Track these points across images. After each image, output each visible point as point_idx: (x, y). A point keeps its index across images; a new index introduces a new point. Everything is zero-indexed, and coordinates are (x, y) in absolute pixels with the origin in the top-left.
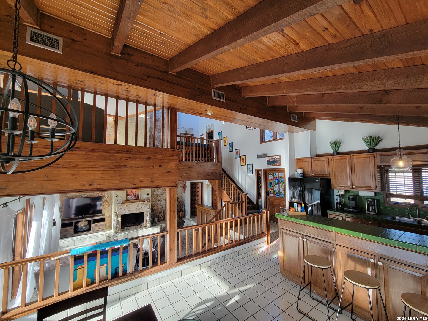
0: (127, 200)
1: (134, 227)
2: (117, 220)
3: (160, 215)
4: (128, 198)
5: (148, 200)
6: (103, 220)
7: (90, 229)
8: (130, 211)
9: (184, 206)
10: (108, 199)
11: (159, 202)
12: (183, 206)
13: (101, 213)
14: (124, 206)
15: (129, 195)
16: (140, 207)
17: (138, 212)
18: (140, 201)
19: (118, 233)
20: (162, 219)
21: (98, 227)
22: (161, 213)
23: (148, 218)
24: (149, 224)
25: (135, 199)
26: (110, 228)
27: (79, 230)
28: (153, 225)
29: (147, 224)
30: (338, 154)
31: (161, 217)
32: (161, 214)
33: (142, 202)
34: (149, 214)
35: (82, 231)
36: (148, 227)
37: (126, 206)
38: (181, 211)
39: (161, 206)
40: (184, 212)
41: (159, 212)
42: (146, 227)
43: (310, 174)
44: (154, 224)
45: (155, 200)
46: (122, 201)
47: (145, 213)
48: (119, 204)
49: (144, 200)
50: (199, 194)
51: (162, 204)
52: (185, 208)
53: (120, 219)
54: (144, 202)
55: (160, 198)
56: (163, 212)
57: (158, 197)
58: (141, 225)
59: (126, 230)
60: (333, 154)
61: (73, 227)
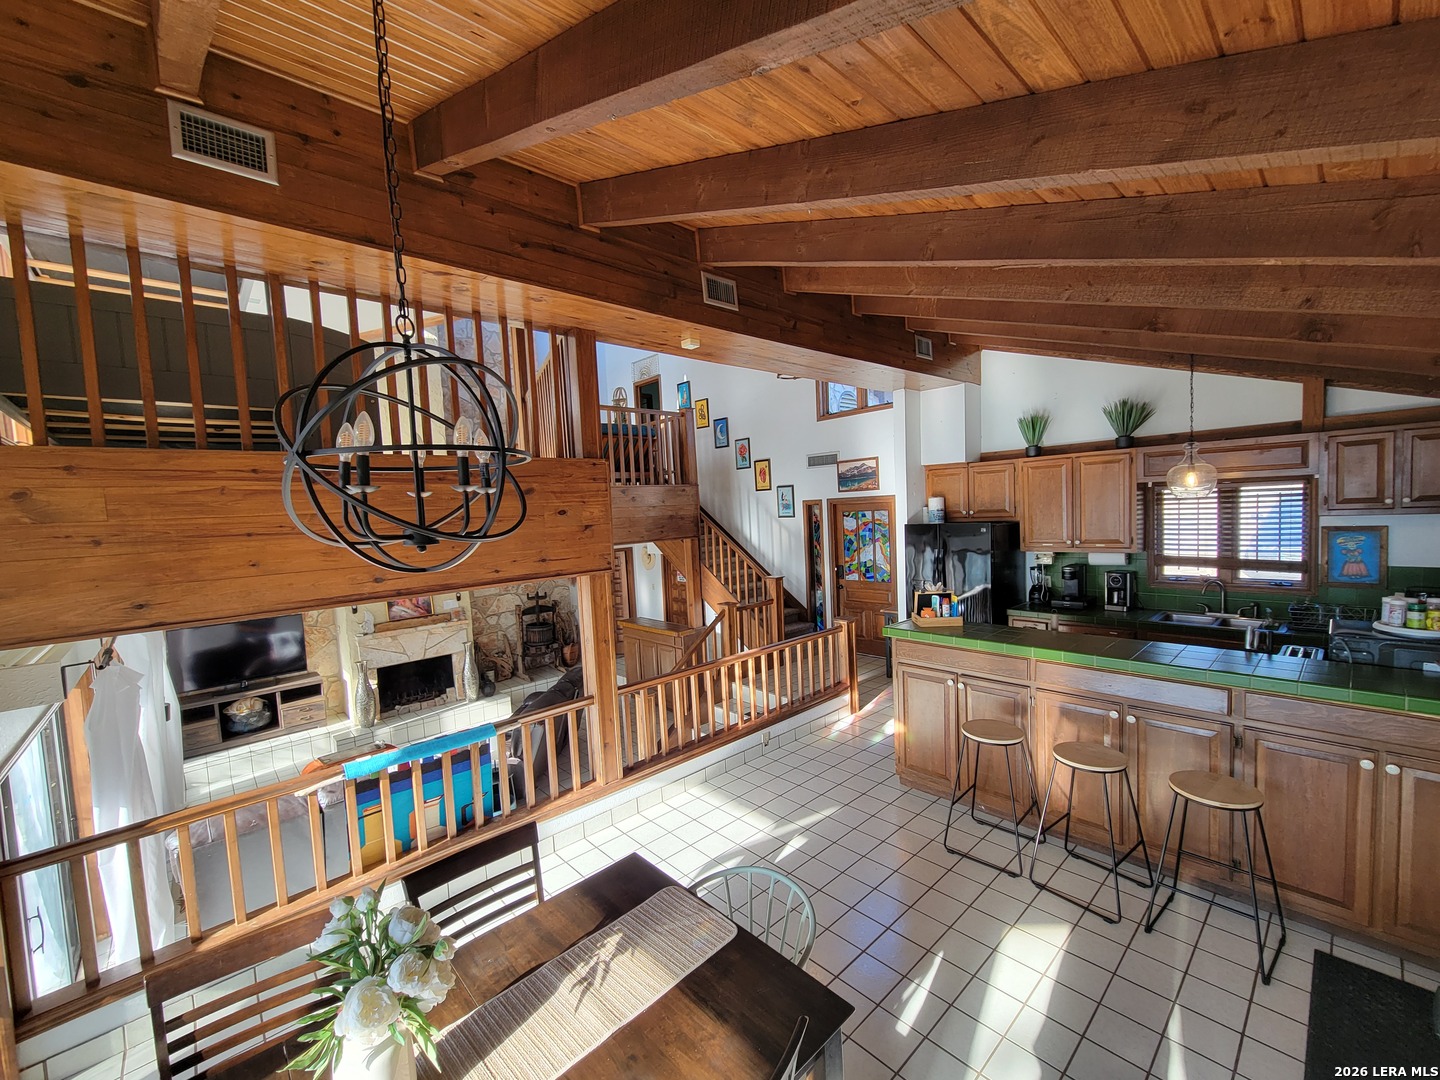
0: (393, 620)
1: (424, 704)
2: (367, 687)
3: (499, 661)
4: (392, 614)
5: (459, 614)
6: (314, 690)
7: (273, 722)
8: (404, 653)
9: (577, 627)
10: (320, 620)
11: (493, 621)
12: (574, 628)
13: (304, 668)
14: (385, 639)
15: (397, 604)
16: (436, 639)
17: (430, 655)
18: (434, 622)
19: (373, 725)
20: (507, 672)
21: (302, 713)
22: (504, 653)
23: (467, 673)
24: (472, 692)
25: (416, 614)
26: (342, 713)
27: (238, 728)
28: (483, 692)
29: (465, 693)
30: (1040, 452)
31: (506, 665)
32: (504, 656)
33: (444, 624)
34: (468, 660)
35: (247, 729)
36: (471, 701)
37: (390, 640)
38: (567, 644)
39: (500, 633)
40: (576, 647)
41: (496, 651)
42: (462, 699)
43: (964, 512)
44: (487, 690)
45: (479, 615)
46: (375, 625)
47: (454, 659)
48: (366, 634)
49: (447, 618)
50: (621, 587)
51: (504, 627)
52: (578, 635)
53: (374, 683)
54: (450, 624)
55: (494, 608)
56: (508, 651)
57: (489, 602)
58: (444, 696)
59: (399, 715)
60: (1026, 454)
61: (215, 721)
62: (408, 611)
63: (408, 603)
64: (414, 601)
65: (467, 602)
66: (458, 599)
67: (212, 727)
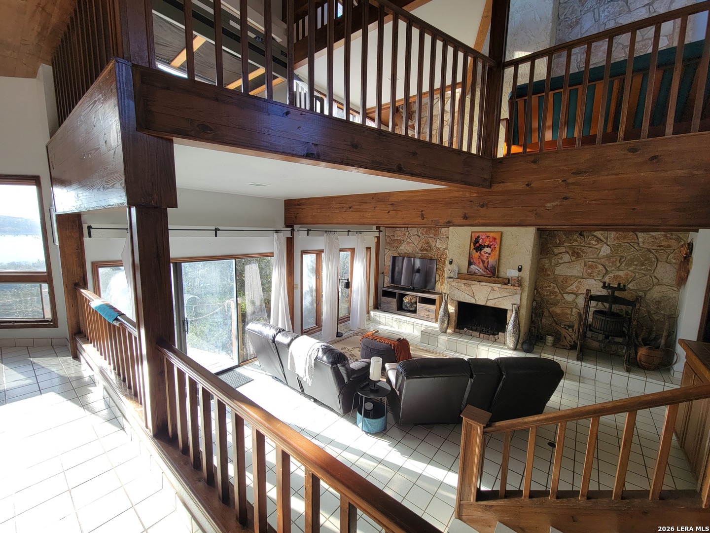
0: (469, 273)
1: (482, 335)
2: (445, 309)
4: (470, 270)
6: (433, 302)
8: (473, 297)
11: (570, 298)
14: (461, 284)
15: (474, 265)
16: (497, 295)
17: (490, 304)
18: (495, 282)
21: (425, 311)
22: (571, 327)
23: (510, 327)
25: (484, 273)
27: (404, 306)
31: (568, 338)
32: (570, 330)
33: (499, 285)
35: (406, 308)
38: (645, 345)
39: (574, 310)
41: (566, 323)
45: (556, 290)
46: (458, 274)
47: (508, 312)
49: (507, 282)
55: (573, 288)
56: (576, 327)
57: (569, 282)
61: (397, 300)
62: (480, 270)
63: (481, 265)
64: (486, 265)
65: (526, 274)
66: (520, 270)
67: (394, 302)
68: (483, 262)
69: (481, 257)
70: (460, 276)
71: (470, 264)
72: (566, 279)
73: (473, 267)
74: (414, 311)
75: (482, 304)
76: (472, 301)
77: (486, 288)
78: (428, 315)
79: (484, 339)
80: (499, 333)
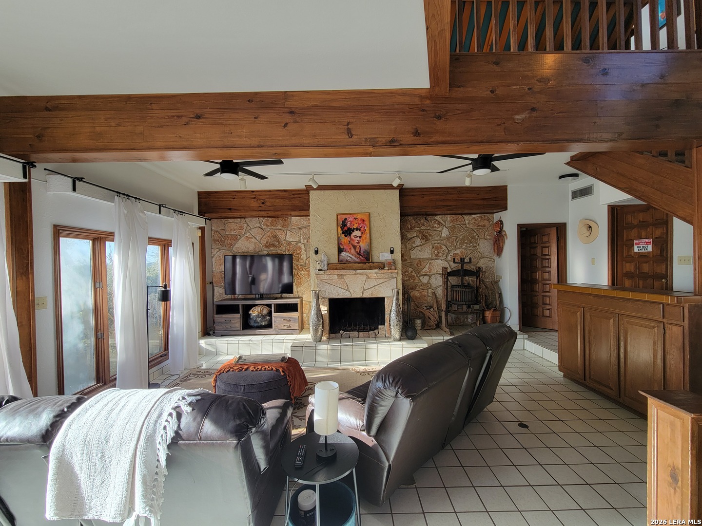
1: (361, 334)
3: (427, 313)
4: (341, 258)
5: (392, 265)
8: (348, 290)
9: (500, 295)
10: (307, 262)
11: (425, 280)
15: (345, 251)
16: (373, 283)
18: (371, 268)
21: (285, 322)
25: (358, 260)
29: (391, 331)
31: (432, 318)
32: (432, 309)
33: (377, 271)
34: (394, 304)
36: (395, 340)
38: (489, 308)
39: (430, 291)
41: (426, 305)
44: (409, 333)
45: (414, 274)
46: (328, 264)
47: (386, 300)
48: (321, 270)
49: (381, 266)
51: (434, 286)
54: (382, 271)
55: (426, 269)
56: (435, 306)
57: (423, 265)
61: (238, 316)
62: (353, 257)
63: (353, 251)
64: (357, 250)
65: (398, 256)
66: (392, 252)
67: (236, 319)
68: (355, 247)
69: (352, 242)
70: (331, 267)
71: (340, 251)
72: (420, 262)
73: (343, 254)
74: (269, 326)
75: (358, 297)
76: (347, 295)
77: (361, 277)
78: (290, 326)
79: (364, 338)
80: (379, 326)
